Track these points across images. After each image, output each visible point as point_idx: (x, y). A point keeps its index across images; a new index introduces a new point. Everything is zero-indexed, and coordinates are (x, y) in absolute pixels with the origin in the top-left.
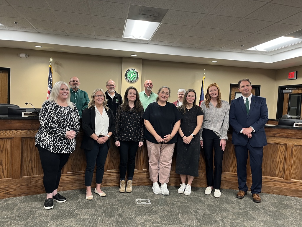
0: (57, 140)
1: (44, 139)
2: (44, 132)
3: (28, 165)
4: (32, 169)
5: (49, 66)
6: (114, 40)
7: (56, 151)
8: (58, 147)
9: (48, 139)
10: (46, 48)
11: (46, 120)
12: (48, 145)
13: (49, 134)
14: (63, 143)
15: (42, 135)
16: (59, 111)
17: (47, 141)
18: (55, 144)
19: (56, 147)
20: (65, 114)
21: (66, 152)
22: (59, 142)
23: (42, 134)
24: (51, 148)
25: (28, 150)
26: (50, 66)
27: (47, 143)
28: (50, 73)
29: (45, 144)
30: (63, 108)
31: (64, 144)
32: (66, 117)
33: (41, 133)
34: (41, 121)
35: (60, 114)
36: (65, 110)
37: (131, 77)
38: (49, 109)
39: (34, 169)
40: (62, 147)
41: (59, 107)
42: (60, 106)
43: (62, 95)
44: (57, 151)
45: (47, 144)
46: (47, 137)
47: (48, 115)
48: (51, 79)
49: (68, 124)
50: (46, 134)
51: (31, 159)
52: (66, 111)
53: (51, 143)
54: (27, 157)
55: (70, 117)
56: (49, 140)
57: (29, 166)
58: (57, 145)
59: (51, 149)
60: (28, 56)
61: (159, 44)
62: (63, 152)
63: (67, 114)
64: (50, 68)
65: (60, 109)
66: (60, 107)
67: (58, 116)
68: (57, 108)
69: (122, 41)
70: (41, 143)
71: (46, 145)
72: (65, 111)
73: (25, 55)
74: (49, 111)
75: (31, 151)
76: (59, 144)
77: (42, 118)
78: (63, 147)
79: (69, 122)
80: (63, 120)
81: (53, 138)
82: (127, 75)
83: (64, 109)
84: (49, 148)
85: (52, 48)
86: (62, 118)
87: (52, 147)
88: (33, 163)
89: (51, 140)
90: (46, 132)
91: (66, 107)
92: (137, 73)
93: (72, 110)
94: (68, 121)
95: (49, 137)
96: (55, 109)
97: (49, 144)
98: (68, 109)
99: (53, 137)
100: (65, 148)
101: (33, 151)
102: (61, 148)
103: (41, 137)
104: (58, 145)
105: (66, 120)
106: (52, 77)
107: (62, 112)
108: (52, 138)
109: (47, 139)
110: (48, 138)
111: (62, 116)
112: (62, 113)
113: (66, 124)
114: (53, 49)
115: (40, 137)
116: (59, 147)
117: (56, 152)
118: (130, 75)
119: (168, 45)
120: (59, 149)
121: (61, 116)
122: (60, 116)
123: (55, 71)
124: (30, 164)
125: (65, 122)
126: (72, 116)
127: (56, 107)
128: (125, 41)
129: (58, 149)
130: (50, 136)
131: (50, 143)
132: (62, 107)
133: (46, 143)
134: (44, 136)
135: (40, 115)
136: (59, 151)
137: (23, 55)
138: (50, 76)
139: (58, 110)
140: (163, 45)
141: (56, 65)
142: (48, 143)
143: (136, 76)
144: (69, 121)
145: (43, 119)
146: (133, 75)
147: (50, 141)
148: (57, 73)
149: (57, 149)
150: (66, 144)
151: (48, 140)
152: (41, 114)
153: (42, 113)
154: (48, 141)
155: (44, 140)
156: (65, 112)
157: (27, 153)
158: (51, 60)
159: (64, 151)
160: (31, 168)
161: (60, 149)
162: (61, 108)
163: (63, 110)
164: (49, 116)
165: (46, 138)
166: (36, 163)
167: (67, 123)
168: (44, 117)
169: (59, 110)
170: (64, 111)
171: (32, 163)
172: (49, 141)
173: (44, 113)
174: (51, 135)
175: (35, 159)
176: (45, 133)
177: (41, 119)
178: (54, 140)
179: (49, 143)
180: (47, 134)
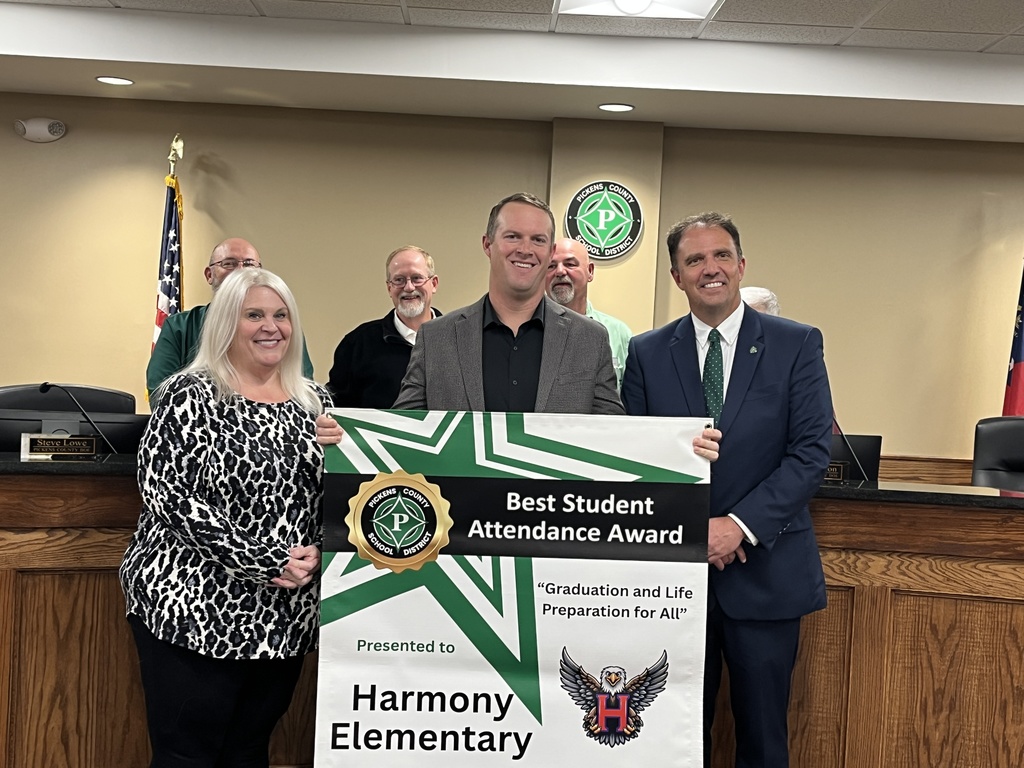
0: (225, 589)
1: (159, 589)
2: (160, 553)
3: (44, 720)
4: (65, 741)
5: (168, 178)
6: (504, 26)
7: (227, 646)
8: (233, 624)
9: (177, 590)
10: (153, 87)
11: (172, 481)
12: (181, 617)
13: (183, 561)
14: (259, 604)
15: (150, 569)
16: (240, 427)
17: (175, 602)
18: (219, 614)
19: (225, 628)
20: (275, 445)
21: (277, 649)
22: (238, 601)
23: (147, 565)
24: (199, 635)
25: (45, 636)
26: (169, 180)
27: (176, 608)
28: (172, 219)
29: (167, 616)
30: (263, 411)
31: (261, 609)
32: (276, 464)
33: (145, 554)
34: (147, 486)
35: (247, 447)
36: (276, 420)
37: (602, 226)
38: (186, 423)
39: (73, 741)
40: (251, 626)
41: (243, 409)
42: (249, 402)
43: (251, 343)
44: (231, 648)
45: (177, 614)
46: (173, 577)
47: (179, 459)
48: (174, 248)
49: (288, 502)
50: (167, 561)
51: (59, 689)
52: (277, 427)
53: (197, 608)
54: (39, 678)
55: (297, 458)
56: (186, 591)
57: (50, 728)
58: (225, 615)
59: (197, 640)
60: (63, 129)
61: (763, 39)
62: (260, 651)
63: (281, 441)
64: (172, 192)
65: (246, 415)
66: (247, 407)
67: (239, 459)
68: (232, 412)
69: (552, 33)
70: (151, 612)
71: (175, 622)
72: (272, 427)
73: (51, 129)
74: (185, 437)
75: (63, 646)
76: (238, 611)
77: (150, 471)
78: (258, 627)
79: (291, 490)
80: (262, 480)
81: (203, 582)
82: (579, 218)
83: (267, 416)
84: (188, 635)
85: (186, 85)
86: (258, 465)
87: (202, 629)
88: (72, 710)
89: (196, 592)
90: (167, 552)
91: (280, 405)
92: (635, 207)
93: (308, 419)
94: (290, 482)
95: (182, 574)
96: (220, 416)
97: (186, 613)
98: (291, 416)
99: (205, 576)
100: (270, 627)
101: (74, 644)
102: (251, 631)
103: (144, 578)
104: (232, 615)
105: (279, 475)
106: (177, 239)
107: (259, 435)
108: (201, 578)
109: (173, 588)
110: (177, 585)
111: (258, 459)
112: (256, 438)
113: (277, 498)
114: (185, 90)
115: (139, 580)
116: (237, 628)
117: (227, 652)
118: (595, 219)
119: (818, 41)
120: (237, 640)
121: (252, 457)
122: (246, 458)
123: (198, 206)
124: (57, 713)
125: (271, 488)
126: (308, 456)
127: (226, 409)
128: (566, 30)
129: (236, 638)
130: (190, 571)
131: (192, 607)
132: (260, 405)
133: (171, 610)
134: (157, 573)
135: (141, 452)
136: (239, 649)
137: (38, 129)
138: (172, 234)
139: (237, 425)
140: (786, 40)
141: (202, 174)
142: (181, 611)
143: (629, 220)
144: (295, 482)
145: (156, 477)
146: (612, 216)
147: (192, 595)
148: (204, 217)
149: (230, 639)
150: (271, 608)
151: (178, 594)
152: (146, 452)
153: (151, 447)
154: (181, 599)
155: (161, 597)
156: (271, 435)
157: (41, 651)
158: (178, 146)
159: (264, 646)
160: (57, 734)
161: (247, 636)
162: (254, 411)
163: (263, 424)
164: (184, 463)
165: (169, 582)
166: (84, 708)
167: (280, 494)
168: (163, 466)
169: (240, 421)
170: (268, 430)
171: (64, 707)
172: (186, 596)
173: (160, 442)
174: (192, 566)
175: (79, 690)
176: (163, 556)
177: (148, 477)
178: (209, 589)
179: (185, 607)
180: (172, 560)
